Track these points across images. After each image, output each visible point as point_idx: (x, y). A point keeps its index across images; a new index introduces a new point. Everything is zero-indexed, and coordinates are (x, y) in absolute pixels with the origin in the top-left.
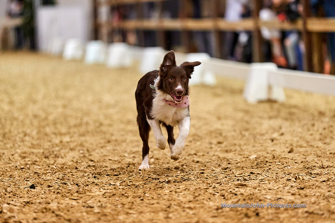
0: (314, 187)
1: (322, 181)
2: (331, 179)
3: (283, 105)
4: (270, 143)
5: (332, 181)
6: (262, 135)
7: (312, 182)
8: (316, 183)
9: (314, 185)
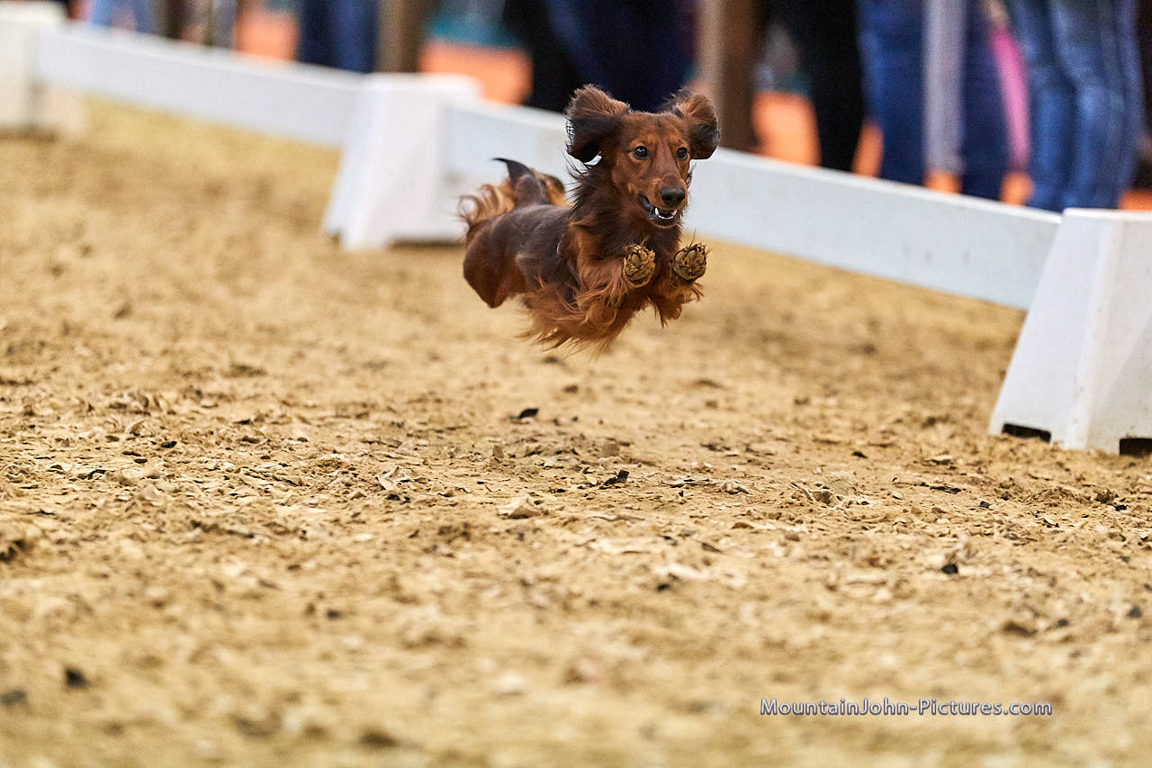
0: (212, 440)
1: (239, 420)
2: (267, 416)
3: (81, 151)
4: (49, 282)
5: (274, 423)
6: (19, 250)
7: (206, 424)
8: (220, 425)
9: (212, 433)
